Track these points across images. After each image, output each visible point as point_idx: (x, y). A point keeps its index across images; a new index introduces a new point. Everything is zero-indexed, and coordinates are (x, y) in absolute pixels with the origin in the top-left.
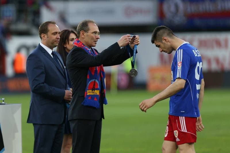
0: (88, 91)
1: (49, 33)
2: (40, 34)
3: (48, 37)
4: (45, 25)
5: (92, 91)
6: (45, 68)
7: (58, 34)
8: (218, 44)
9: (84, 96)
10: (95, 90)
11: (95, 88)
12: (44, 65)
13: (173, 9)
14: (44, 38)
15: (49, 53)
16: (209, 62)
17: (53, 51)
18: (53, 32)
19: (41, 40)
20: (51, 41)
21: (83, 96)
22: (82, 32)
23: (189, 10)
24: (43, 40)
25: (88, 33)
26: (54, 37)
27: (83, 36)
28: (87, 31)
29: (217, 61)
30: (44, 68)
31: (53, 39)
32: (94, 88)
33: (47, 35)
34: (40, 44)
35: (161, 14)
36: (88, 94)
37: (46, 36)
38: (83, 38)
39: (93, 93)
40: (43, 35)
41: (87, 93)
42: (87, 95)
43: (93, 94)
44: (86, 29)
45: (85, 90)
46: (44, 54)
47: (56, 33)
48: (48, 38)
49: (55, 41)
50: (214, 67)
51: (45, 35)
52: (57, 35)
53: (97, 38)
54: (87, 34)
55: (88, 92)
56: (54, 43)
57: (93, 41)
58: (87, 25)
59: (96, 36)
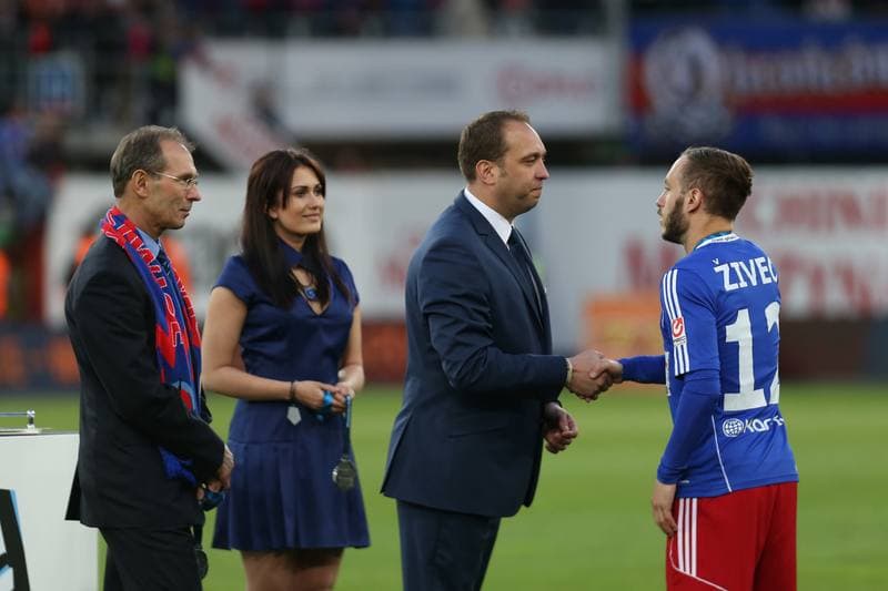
1: (509, 159)
3: (503, 175)
8: (850, 211)
13: (681, 76)
16: (817, 279)
18: (526, 153)
20: (516, 188)
22: (139, 175)
23: (741, 82)
25: (160, 178)
26: (529, 173)
27: (141, 191)
28: (155, 171)
29: (848, 276)
31: (523, 180)
33: (502, 166)
35: (637, 97)
37: (496, 171)
38: (142, 198)
40: (483, 167)
44: (153, 164)
47: (536, 156)
48: (503, 180)
49: (533, 190)
50: (836, 299)
51: (492, 168)
52: (536, 166)
53: (189, 196)
54: (157, 182)
56: (527, 195)
57: (176, 208)
58: (157, 150)
59: (188, 192)
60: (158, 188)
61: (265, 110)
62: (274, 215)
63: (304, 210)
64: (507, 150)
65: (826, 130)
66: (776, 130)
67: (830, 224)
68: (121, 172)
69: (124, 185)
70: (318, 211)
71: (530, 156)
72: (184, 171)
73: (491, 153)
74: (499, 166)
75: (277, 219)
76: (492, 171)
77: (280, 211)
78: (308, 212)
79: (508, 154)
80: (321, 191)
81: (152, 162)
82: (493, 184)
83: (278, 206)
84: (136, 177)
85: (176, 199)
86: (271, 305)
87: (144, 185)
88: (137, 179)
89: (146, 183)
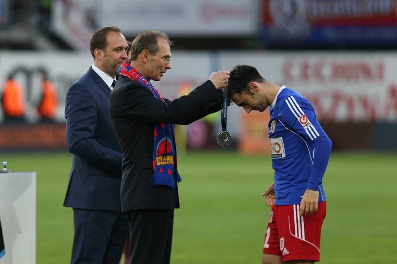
0: (157, 159)
1: (108, 49)
2: (93, 50)
3: (105, 56)
4: (102, 34)
5: (163, 158)
6: (98, 110)
7: (124, 50)
8: (366, 72)
9: (152, 168)
10: (167, 157)
11: (168, 152)
12: (97, 106)
14: (100, 57)
15: (108, 84)
16: (350, 104)
17: (114, 81)
18: (116, 46)
19: (95, 60)
20: (111, 62)
21: (150, 168)
22: (145, 52)
23: (315, 11)
24: (98, 59)
25: (155, 55)
26: (118, 55)
28: (154, 52)
29: (365, 102)
30: (96, 112)
31: (114, 58)
32: (166, 152)
33: (105, 52)
34: (93, 67)
35: (266, 18)
36: (158, 164)
37: (102, 54)
39: (165, 161)
40: (97, 52)
41: (156, 163)
42: (156, 166)
43: (165, 163)
45: (152, 158)
46: (99, 86)
47: (121, 48)
48: (105, 58)
49: (119, 63)
50: (359, 113)
51: (101, 52)
52: (122, 52)
55: (157, 161)
56: (116, 65)
57: (160, 70)
58: (156, 42)
59: (166, 64)
60: (153, 60)
64: (107, 45)
65: (355, 34)
66: (330, 34)
67: (357, 78)
68: (137, 49)
69: (137, 56)
71: (118, 48)
72: (166, 54)
73: (101, 46)
74: (104, 52)
79: (108, 46)
81: (152, 47)
84: (143, 53)
85: (160, 67)
87: (147, 57)
88: (144, 54)
89: (148, 57)
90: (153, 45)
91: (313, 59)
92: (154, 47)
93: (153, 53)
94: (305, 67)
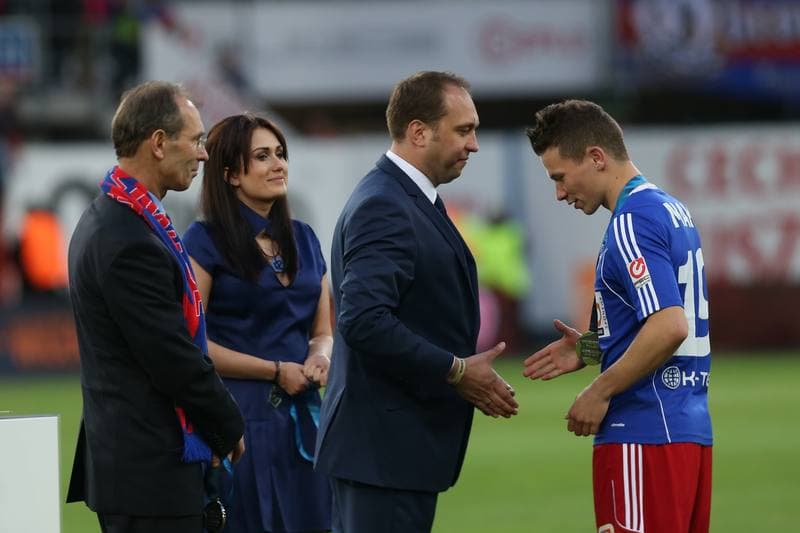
1: (445, 125)
22: (158, 135)
27: (159, 153)
38: (158, 159)
44: (172, 124)
47: (471, 126)
51: (425, 129)
53: (200, 156)
58: (176, 109)
60: (175, 148)
61: (232, 72)
62: (236, 182)
63: (267, 174)
64: (444, 115)
70: (281, 174)
71: (466, 125)
72: (196, 131)
73: (427, 114)
74: (433, 129)
75: (239, 186)
76: (425, 133)
77: (243, 177)
78: (273, 175)
80: (283, 154)
82: (423, 146)
83: (239, 172)
84: (155, 138)
86: (236, 277)
87: (161, 145)
88: (157, 139)
89: (164, 144)
90: (171, 116)
91: (736, 141)
92: (173, 119)
93: (173, 133)
94: (718, 162)
